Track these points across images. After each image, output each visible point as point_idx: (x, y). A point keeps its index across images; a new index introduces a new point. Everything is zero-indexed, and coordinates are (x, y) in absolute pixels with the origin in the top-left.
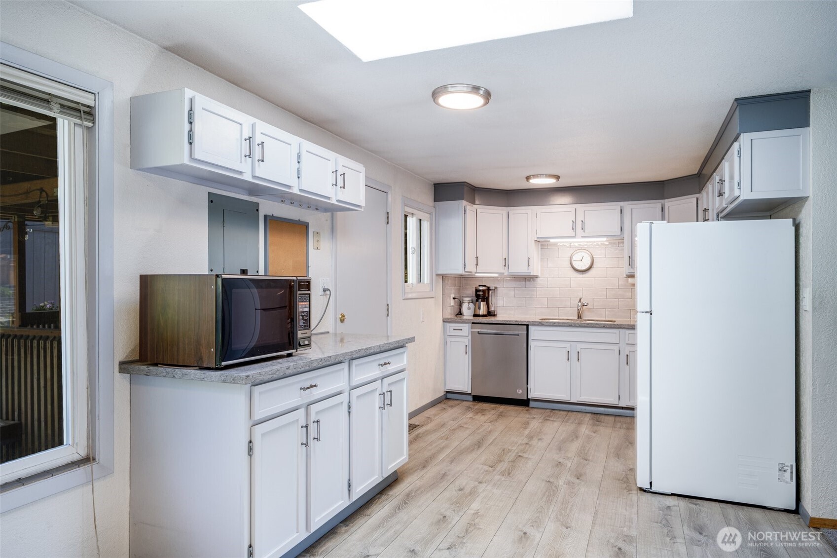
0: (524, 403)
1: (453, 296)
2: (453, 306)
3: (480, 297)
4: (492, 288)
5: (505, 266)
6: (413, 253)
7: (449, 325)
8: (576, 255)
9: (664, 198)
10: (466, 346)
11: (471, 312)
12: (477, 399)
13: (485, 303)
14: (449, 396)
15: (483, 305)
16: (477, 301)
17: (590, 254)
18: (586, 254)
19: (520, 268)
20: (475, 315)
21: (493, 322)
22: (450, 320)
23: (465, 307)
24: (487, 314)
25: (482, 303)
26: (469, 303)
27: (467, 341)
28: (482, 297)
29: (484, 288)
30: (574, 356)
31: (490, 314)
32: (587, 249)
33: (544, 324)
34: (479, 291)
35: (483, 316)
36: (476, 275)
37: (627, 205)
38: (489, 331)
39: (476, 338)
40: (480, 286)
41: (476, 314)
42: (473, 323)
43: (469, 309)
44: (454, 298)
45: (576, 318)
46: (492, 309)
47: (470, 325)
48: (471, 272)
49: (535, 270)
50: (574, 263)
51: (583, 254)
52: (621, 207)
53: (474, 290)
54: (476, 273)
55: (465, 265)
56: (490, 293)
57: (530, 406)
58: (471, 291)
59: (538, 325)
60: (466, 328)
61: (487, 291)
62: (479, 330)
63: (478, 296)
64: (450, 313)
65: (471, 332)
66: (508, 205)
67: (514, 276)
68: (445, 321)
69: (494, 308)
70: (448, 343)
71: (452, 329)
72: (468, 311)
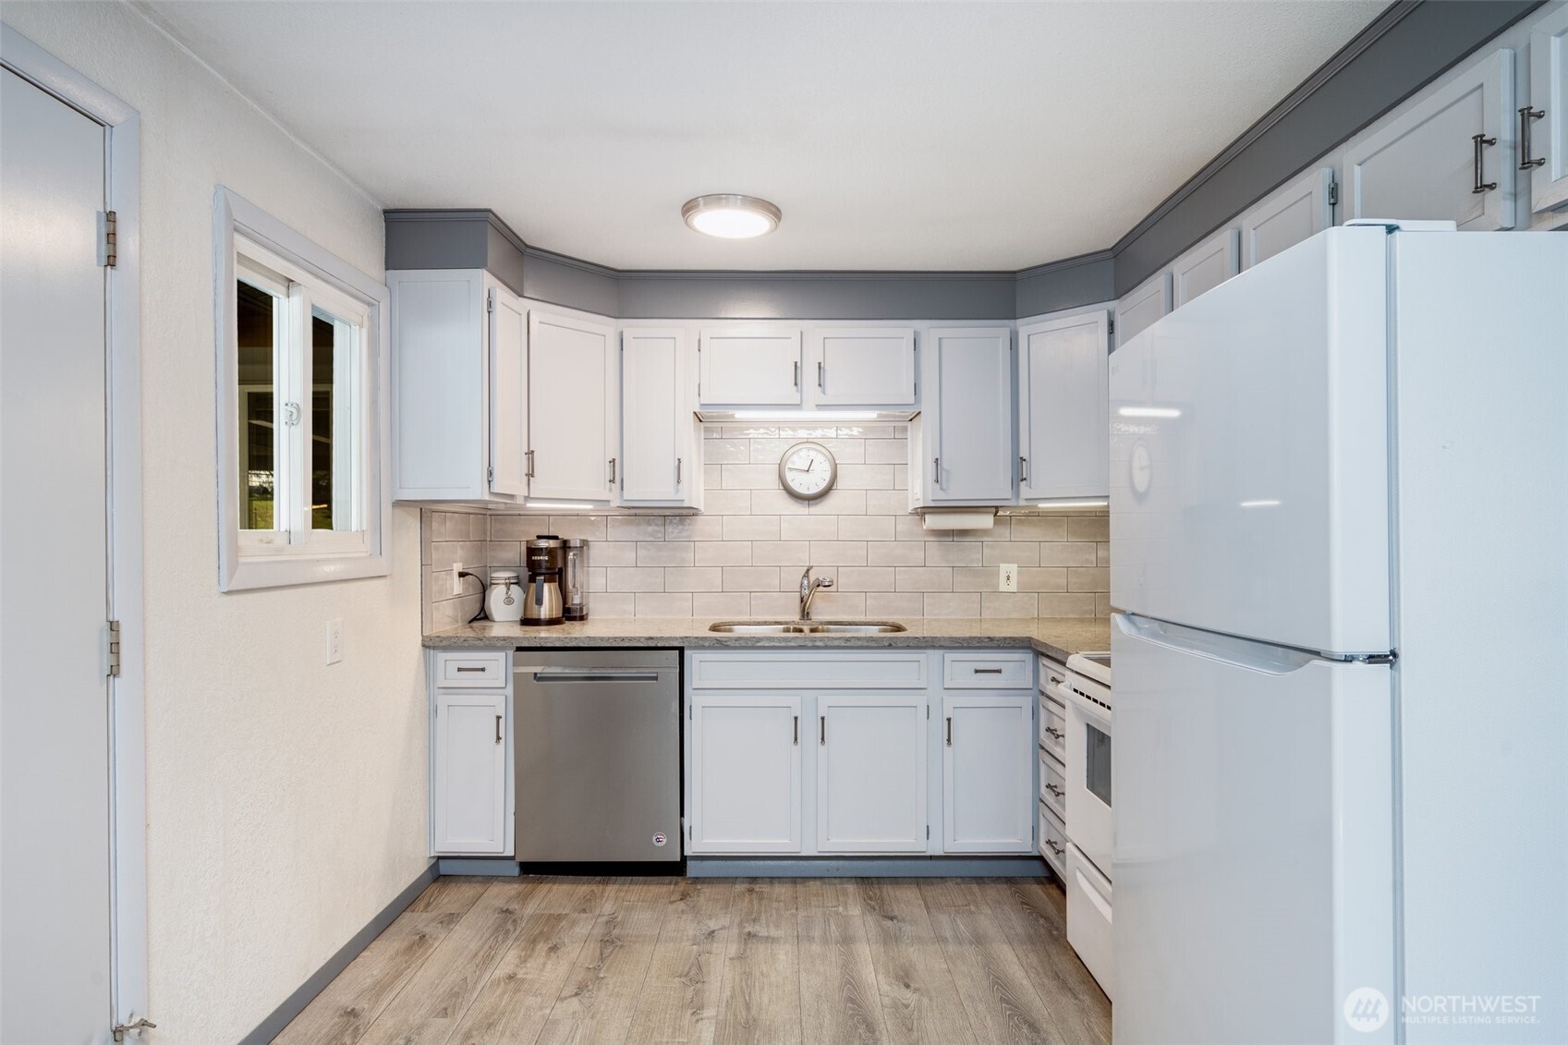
0: (675, 869)
1: (458, 567)
2: (459, 596)
3: (540, 567)
4: (575, 542)
5: (612, 481)
6: (290, 424)
7: (442, 656)
8: (795, 458)
9: (1014, 317)
10: (499, 718)
11: (514, 612)
12: (535, 870)
13: (554, 586)
14: (445, 868)
15: (549, 591)
16: (532, 579)
17: (827, 453)
18: (820, 455)
19: (650, 487)
20: (527, 622)
21: (582, 645)
22: (444, 643)
23: (496, 597)
24: (561, 615)
25: (546, 586)
26: (508, 585)
27: (500, 703)
28: (547, 569)
29: (552, 544)
30: (810, 730)
31: (570, 614)
32: (820, 441)
33: (728, 643)
34: (539, 551)
35: (552, 622)
36: (529, 505)
37: (932, 331)
38: (568, 672)
39: (526, 692)
40: (539, 537)
41: (529, 617)
42: (519, 649)
43: (509, 601)
44: (462, 575)
45: (797, 617)
46: (576, 600)
47: (511, 653)
48: (512, 496)
49: (694, 493)
50: (789, 477)
51: (813, 454)
52: (915, 332)
53: (524, 549)
54: (527, 498)
55: (490, 473)
56: (571, 556)
57: (688, 875)
58: (516, 553)
59: (711, 648)
60: (497, 666)
61: (560, 553)
62: (538, 669)
63: (533, 567)
64: (446, 620)
65: (514, 674)
66: (620, 311)
67: (633, 511)
68: (430, 644)
69: (582, 597)
70: (442, 711)
71: (453, 667)
72: (504, 605)
